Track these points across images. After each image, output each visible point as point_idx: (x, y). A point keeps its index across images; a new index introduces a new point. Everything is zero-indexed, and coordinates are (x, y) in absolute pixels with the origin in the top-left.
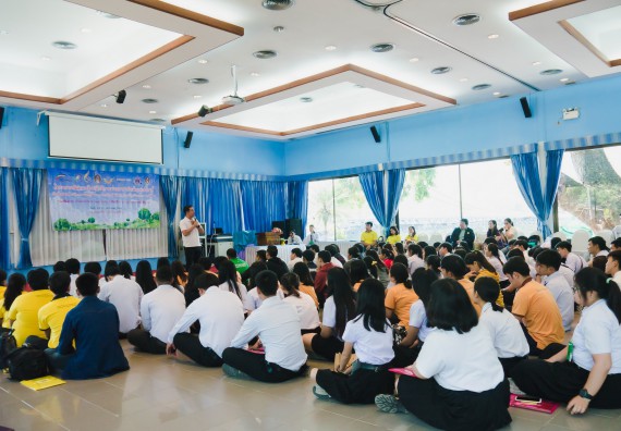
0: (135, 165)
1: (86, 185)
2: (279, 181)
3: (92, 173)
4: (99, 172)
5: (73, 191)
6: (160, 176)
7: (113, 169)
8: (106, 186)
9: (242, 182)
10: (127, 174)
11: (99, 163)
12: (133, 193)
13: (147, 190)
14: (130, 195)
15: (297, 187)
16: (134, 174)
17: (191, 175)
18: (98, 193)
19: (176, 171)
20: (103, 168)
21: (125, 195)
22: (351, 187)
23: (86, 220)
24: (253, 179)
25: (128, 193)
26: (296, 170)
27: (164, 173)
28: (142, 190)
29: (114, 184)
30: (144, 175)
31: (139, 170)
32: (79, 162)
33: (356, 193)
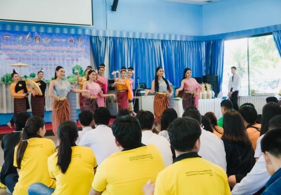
0: (69, 27)
1: (27, 44)
2: (197, 41)
3: (32, 33)
4: (39, 33)
5: (17, 50)
6: (91, 37)
7: (50, 30)
8: (45, 45)
9: (163, 42)
10: (61, 35)
11: (38, 25)
12: (68, 51)
13: (79, 49)
14: (65, 53)
15: (213, 46)
16: (69, 35)
17: (118, 36)
18: (38, 51)
19: (104, 32)
20: (42, 30)
21: (60, 54)
22: (264, 47)
23: (28, 75)
24: (173, 39)
25: (63, 51)
26: (212, 30)
27: (94, 34)
28: (75, 49)
29: (51, 44)
30: (77, 36)
31: (73, 32)
32: (22, 24)
33: (270, 53)
